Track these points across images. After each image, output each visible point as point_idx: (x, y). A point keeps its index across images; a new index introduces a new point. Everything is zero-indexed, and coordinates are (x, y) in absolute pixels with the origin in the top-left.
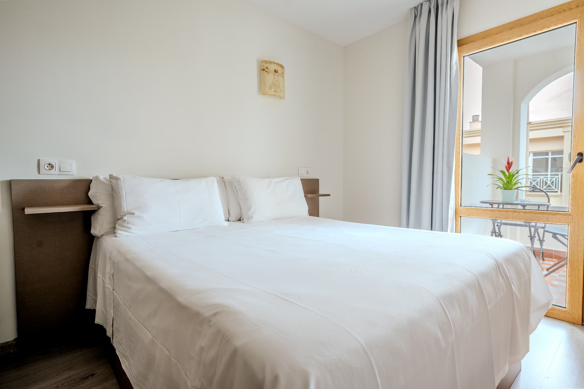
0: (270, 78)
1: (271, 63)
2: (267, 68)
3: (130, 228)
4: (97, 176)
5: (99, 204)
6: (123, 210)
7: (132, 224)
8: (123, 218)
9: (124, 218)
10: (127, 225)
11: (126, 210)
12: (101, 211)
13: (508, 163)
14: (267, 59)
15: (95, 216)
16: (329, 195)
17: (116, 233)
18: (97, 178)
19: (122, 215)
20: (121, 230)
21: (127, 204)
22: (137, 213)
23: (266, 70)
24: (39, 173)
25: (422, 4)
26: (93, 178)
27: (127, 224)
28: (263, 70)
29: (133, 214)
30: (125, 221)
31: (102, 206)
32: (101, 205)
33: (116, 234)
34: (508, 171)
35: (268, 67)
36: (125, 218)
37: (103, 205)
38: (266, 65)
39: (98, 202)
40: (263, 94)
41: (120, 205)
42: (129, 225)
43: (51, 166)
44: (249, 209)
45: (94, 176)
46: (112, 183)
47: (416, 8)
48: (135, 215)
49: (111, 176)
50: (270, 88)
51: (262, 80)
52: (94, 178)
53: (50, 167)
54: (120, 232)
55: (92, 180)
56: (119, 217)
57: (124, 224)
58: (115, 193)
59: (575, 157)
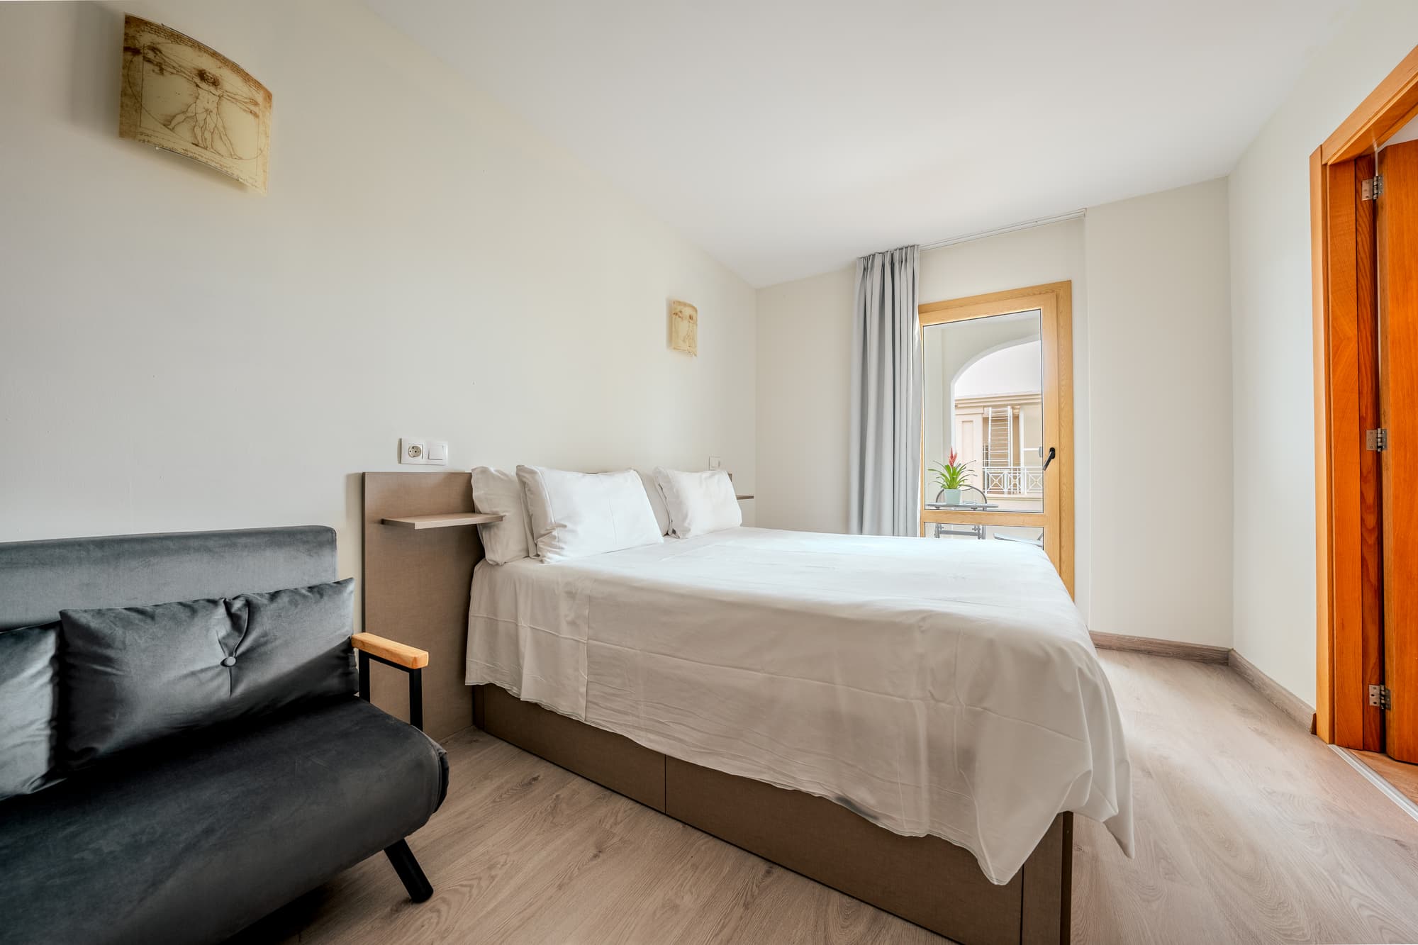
0: (683, 326)
1: (685, 305)
2: (681, 312)
3: (562, 548)
4: (483, 467)
5: (497, 512)
6: (550, 521)
7: (565, 543)
8: (551, 532)
9: (553, 533)
10: (557, 544)
11: (553, 521)
12: (505, 524)
13: (952, 457)
14: (681, 300)
15: (492, 533)
16: (752, 497)
17: (545, 557)
18: (484, 471)
19: (548, 528)
20: (550, 551)
21: (554, 513)
22: (570, 526)
23: (679, 313)
24: (400, 462)
25: (874, 255)
26: (473, 470)
27: (558, 542)
28: (676, 314)
29: (565, 526)
30: (555, 537)
31: (505, 516)
32: (502, 514)
33: (545, 559)
34: (952, 466)
35: (683, 311)
36: (555, 533)
37: (507, 514)
38: (679, 308)
39: (494, 510)
40: (675, 348)
41: (545, 514)
42: (561, 545)
43: (416, 451)
44: (685, 517)
45: (474, 468)
46: (524, 479)
47: (866, 259)
48: (567, 529)
49: (520, 469)
50: (684, 341)
51: (674, 329)
52: (475, 471)
53: (413, 451)
54: (549, 555)
55: (471, 473)
56: (543, 532)
57: (553, 543)
58: (532, 493)
59: (1047, 454)
